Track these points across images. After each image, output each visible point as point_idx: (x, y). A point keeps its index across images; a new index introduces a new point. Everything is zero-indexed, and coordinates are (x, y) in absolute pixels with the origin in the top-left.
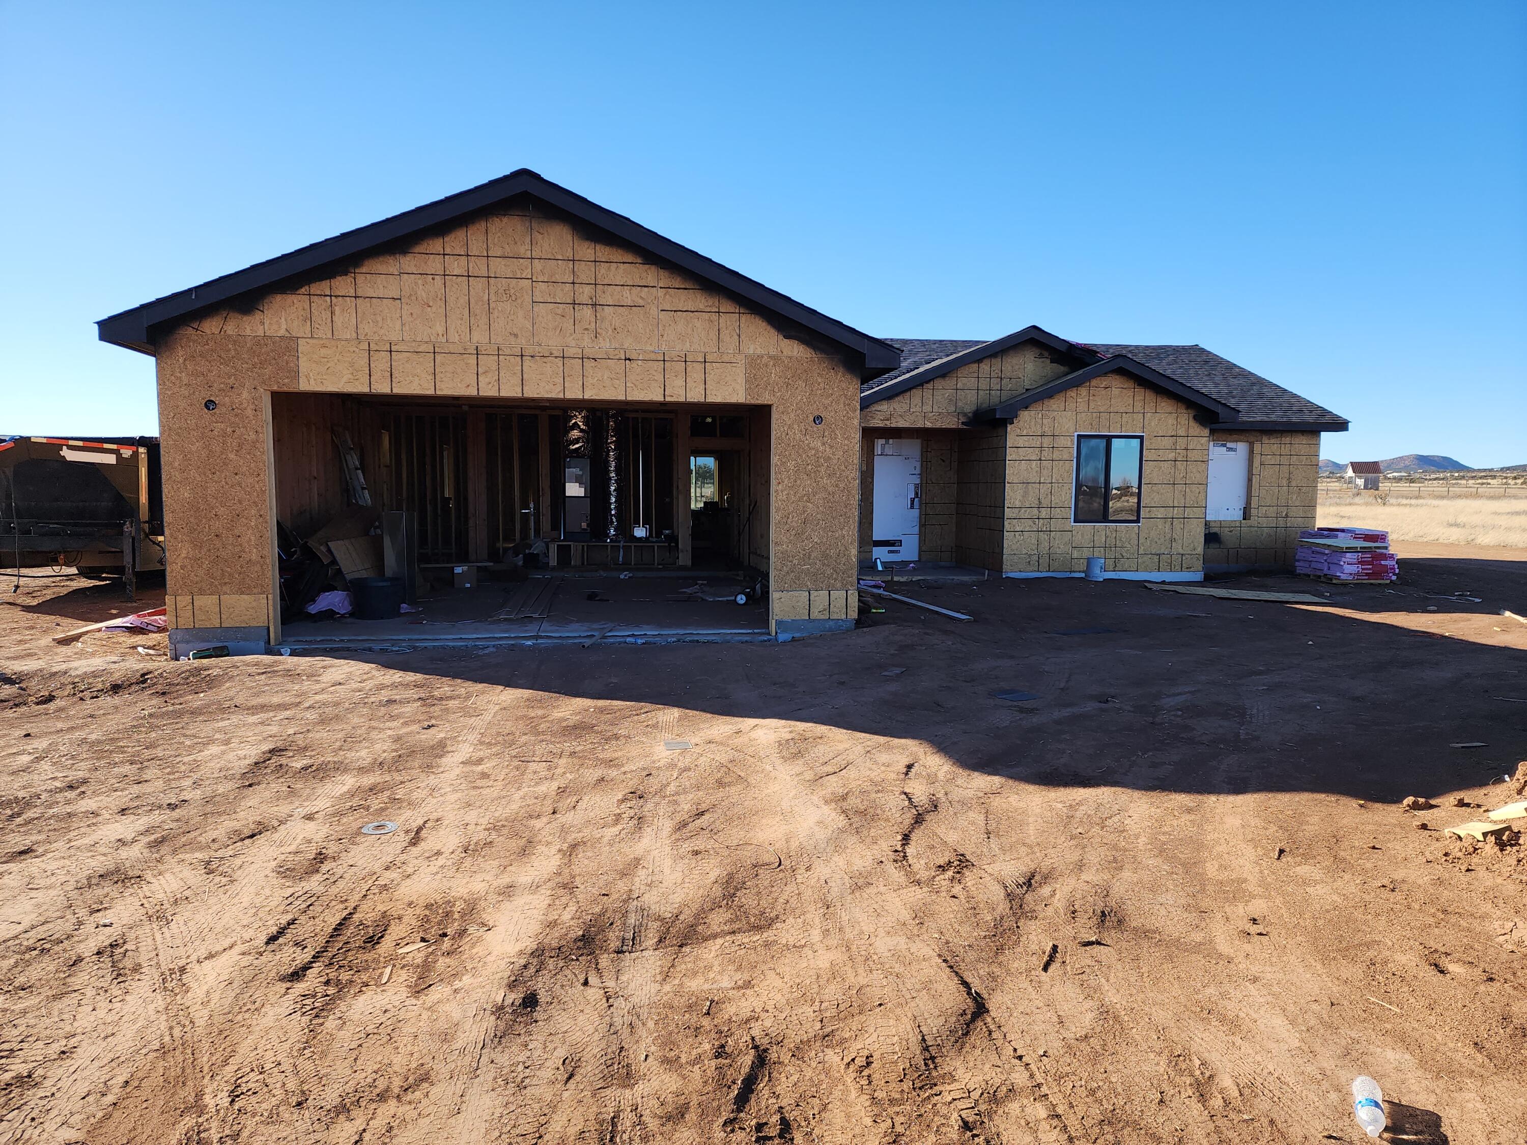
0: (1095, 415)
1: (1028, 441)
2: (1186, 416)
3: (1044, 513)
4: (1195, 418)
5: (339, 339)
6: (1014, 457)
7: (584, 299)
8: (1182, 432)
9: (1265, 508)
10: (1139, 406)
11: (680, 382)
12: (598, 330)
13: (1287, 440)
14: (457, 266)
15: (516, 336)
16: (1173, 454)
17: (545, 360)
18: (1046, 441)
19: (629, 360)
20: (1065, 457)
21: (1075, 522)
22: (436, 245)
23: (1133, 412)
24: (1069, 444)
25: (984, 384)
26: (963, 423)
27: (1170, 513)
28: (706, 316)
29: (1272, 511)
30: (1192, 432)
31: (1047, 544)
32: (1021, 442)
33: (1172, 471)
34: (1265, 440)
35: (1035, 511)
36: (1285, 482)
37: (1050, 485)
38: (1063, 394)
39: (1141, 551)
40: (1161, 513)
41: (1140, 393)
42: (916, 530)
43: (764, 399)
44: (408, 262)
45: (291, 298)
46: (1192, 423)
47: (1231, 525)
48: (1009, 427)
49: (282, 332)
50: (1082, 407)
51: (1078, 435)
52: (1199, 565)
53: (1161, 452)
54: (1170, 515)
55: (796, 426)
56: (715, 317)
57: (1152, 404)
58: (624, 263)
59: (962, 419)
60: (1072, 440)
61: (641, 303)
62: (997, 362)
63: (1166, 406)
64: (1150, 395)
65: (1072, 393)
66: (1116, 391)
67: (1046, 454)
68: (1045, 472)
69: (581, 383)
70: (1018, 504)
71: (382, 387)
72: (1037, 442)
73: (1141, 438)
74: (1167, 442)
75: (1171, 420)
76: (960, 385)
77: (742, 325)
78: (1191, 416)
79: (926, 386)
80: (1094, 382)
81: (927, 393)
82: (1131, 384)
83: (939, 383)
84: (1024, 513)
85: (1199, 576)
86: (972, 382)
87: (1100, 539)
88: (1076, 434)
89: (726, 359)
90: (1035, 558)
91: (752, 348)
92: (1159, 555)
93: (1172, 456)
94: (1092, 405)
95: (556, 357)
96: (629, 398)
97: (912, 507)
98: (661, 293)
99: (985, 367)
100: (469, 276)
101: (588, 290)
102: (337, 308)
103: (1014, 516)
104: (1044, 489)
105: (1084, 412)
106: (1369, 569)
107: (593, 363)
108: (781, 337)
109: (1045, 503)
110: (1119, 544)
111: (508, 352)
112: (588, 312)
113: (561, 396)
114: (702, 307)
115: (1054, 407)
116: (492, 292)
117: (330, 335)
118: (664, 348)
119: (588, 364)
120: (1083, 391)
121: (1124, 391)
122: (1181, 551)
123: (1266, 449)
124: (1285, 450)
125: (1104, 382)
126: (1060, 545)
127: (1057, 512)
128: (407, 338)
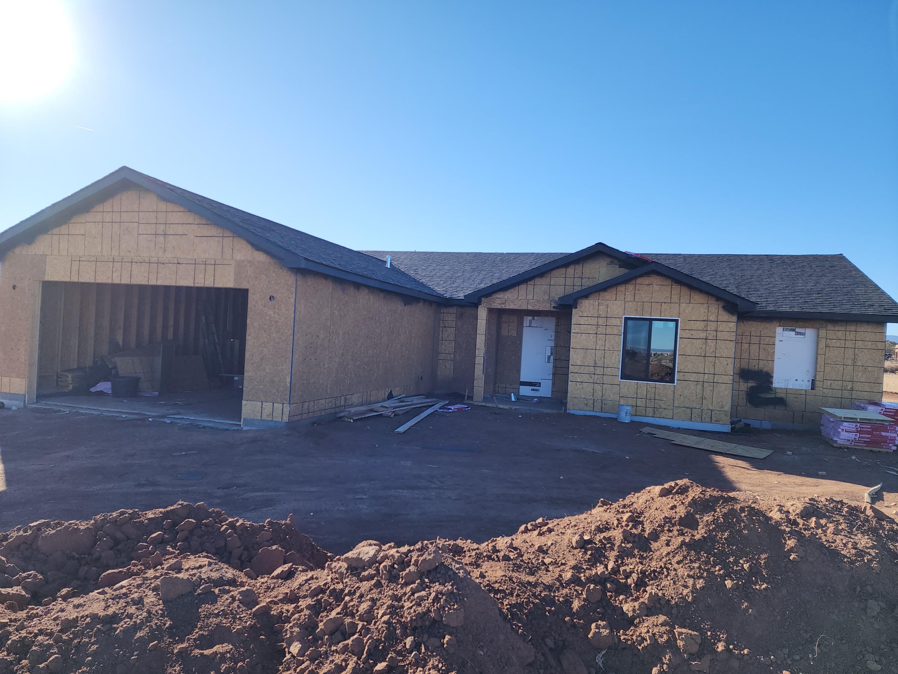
0: (639, 304)
1: (588, 320)
2: (716, 306)
3: (599, 371)
4: (724, 308)
5: (61, 255)
6: (577, 331)
7: (160, 231)
8: (712, 318)
9: (830, 382)
10: (675, 298)
11: (202, 276)
12: (166, 248)
13: (853, 328)
14: (108, 217)
15: (130, 252)
16: (705, 334)
17: (142, 264)
18: (601, 321)
19: (179, 264)
20: (615, 332)
21: (621, 379)
22: (99, 208)
23: (671, 303)
24: (619, 324)
25: (569, 282)
26: (554, 307)
27: (701, 377)
28: (216, 239)
29: (837, 385)
30: (720, 318)
31: (600, 393)
32: (582, 321)
33: (704, 347)
34: (830, 327)
35: (592, 369)
36: (850, 362)
37: (603, 351)
38: (615, 289)
39: (676, 404)
40: (693, 377)
41: (677, 288)
42: (551, 377)
43: (244, 285)
44: (89, 217)
45: (45, 236)
46: (721, 311)
47: (797, 393)
48: (574, 311)
49: (41, 253)
50: (629, 297)
51: (625, 317)
52: (727, 419)
53: (693, 332)
54: (701, 380)
55: (260, 302)
56: (221, 239)
57: (686, 297)
58: (179, 212)
59: (553, 305)
60: (621, 321)
61: (186, 233)
62: (579, 268)
63: (698, 298)
64: (685, 291)
65: (621, 288)
66: (656, 288)
67: (601, 330)
68: (600, 342)
69: (156, 276)
70: (579, 363)
71: (75, 279)
72: (594, 321)
73: (676, 321)
74: (701, 325)
75: (703, 309)
76: (552, 282)
77: (234, 244)
78: (721, 306)
79: (529, 283)
80: (639, 281)
81: (530, 288)
82: (669, 282)
83: (538, 281)
84: (582, 370)
85: (727, 429)
86: (561, 281)
87: (643, 392)
88: (624, 317)
89: (226, 262)
90: (592, 402)
91: (239, 256)
92: (691, 409)
93: (703, 335)
94: (637, 297)
95: (146, 263)
96: (177, 285)
97: (549, 362)
98: (196, 226)
99: (570, 270)
100: (112, 222)
101: (162, 227)
102: (61, 240)
103: (576, 371)
104: (599, 353)
105: (631, 301)
106: (868, 438)
107: (162, 266)
108: (254, 250)
109: (599, 363)
110: (657, 397)
111: (126, 260)
112: (161, 238)
113: (147, 283)
114: (215, 234)
115: (608, 298)
116: (121, 230)
117: (58, 254)
118: (196, 257)
119: (161, 266)
120: (630, 287)
121: (663, 287)
122: (710, 407)
123: (831, 334)
124: (851, 336)
125: (646, 280)
126: (611, 394)
127: (608, 371)
128: (86, 254)
